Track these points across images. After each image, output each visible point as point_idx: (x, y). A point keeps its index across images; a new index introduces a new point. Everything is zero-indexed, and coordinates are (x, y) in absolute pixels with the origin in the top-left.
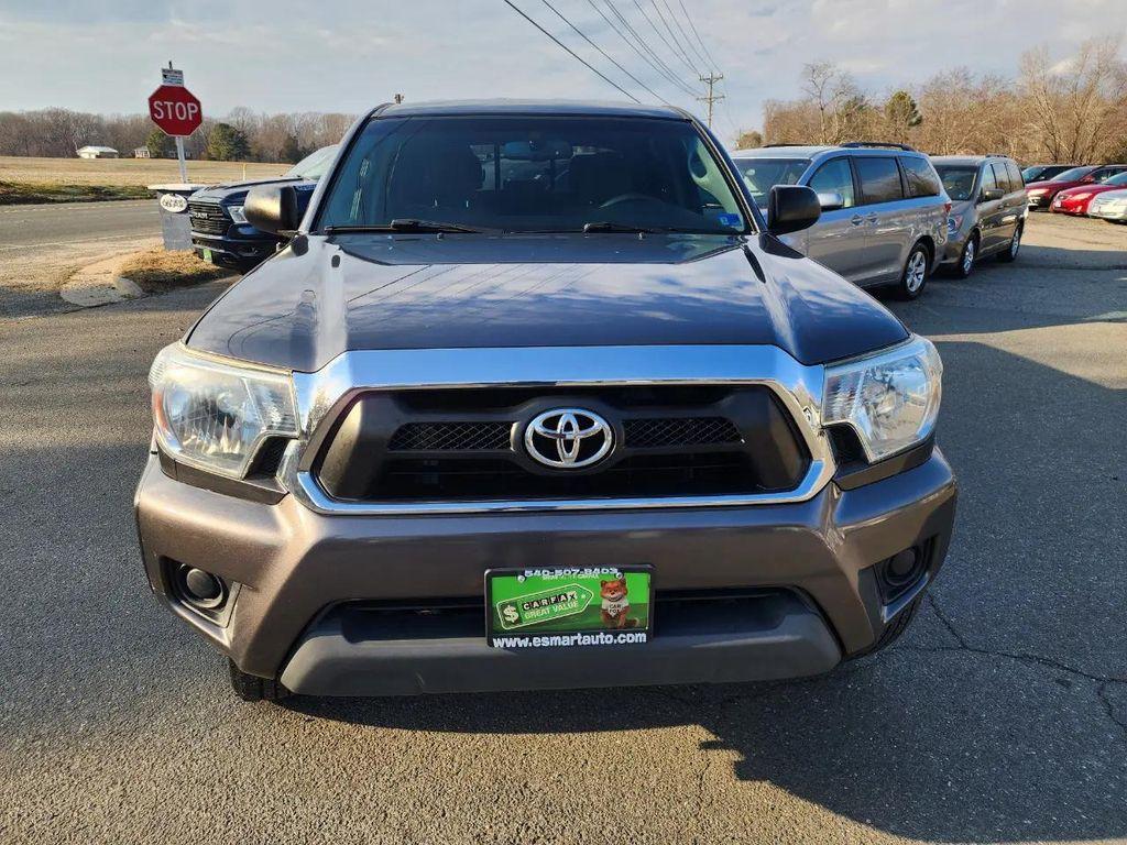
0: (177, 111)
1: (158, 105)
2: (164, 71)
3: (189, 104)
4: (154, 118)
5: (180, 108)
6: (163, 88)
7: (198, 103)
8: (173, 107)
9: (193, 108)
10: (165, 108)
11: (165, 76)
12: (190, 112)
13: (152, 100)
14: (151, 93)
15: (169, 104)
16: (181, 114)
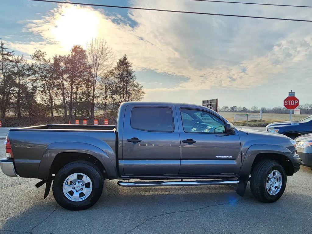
0: (291, 102)
1: (286, 102)
2: (289, 93)
4: (284, 105)
5: (293, 102)
6: (288, 97)
7: (298, 100)
8: (290, 102)
9: (296, 102)
10: (288, 102)
11: (289, 94)
13: (285, 101)
14: (284, 99)
15: (289, 101)
16: (292, 104)
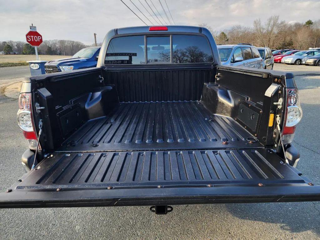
1: (29, 37)
2: (30, 26)
3: (38, 37)
4: (28, 41)
5: (36, 38)
6: (30, 32)
7: (41, 36)
8: (33, 38)
9: (40, 38)
10: (31, 38)
11: (31, 28)
12: (39, 39)
13: (27, 35)
16: (36, 40)
